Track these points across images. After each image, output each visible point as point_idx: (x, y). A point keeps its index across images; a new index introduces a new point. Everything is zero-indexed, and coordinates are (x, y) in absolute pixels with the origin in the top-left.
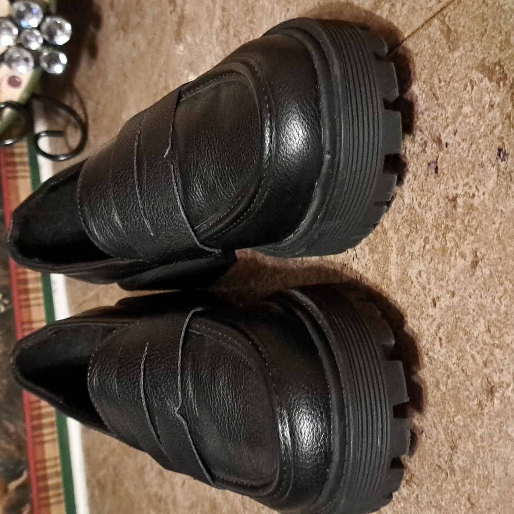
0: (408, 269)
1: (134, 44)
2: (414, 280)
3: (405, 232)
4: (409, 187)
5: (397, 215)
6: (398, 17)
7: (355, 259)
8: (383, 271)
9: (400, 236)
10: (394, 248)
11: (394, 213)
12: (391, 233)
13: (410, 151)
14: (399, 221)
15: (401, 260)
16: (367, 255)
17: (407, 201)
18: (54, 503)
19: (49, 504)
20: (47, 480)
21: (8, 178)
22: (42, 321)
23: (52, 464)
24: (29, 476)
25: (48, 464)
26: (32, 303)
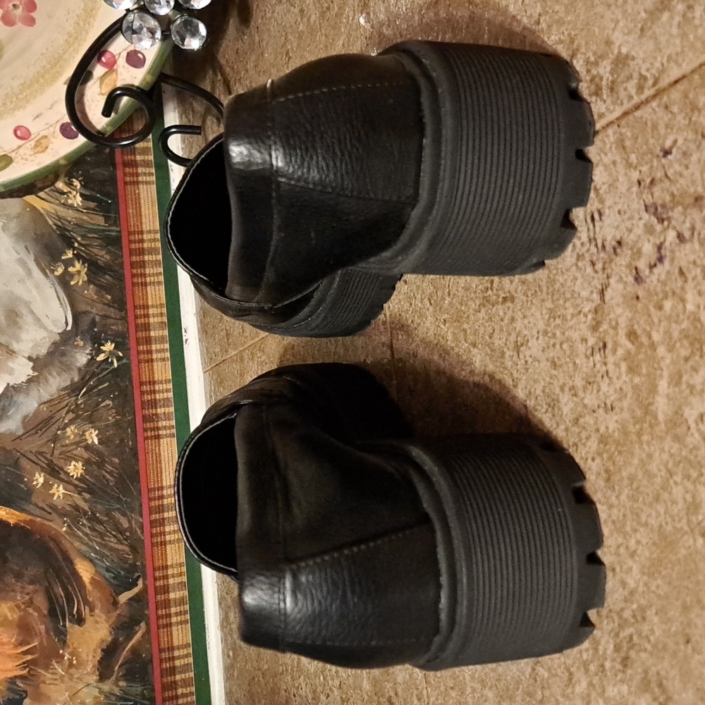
0: (684, 408)
1: (302, 11)
2: (693, 425)
3: (684, 353)
4: (695, 288)
5: (674, 325)
6: (696, 27)
7: (606, 378)
8: (646, 402)
9: (675, 357)
10: (665, 373)
11: (670, 322)
12: (661, 351)
13: (699, 234)
14: (676, 335)
15: (674, 392)
16: (624, 374)
17: (690, 307)
18: (177, 623)
19: (171, 624)
20: (168, 593)
21: (126, 183)
22: (167, 381)
23: (175, 572)
24: (145, 585)
25: (170, 572)
26: (154, 356)
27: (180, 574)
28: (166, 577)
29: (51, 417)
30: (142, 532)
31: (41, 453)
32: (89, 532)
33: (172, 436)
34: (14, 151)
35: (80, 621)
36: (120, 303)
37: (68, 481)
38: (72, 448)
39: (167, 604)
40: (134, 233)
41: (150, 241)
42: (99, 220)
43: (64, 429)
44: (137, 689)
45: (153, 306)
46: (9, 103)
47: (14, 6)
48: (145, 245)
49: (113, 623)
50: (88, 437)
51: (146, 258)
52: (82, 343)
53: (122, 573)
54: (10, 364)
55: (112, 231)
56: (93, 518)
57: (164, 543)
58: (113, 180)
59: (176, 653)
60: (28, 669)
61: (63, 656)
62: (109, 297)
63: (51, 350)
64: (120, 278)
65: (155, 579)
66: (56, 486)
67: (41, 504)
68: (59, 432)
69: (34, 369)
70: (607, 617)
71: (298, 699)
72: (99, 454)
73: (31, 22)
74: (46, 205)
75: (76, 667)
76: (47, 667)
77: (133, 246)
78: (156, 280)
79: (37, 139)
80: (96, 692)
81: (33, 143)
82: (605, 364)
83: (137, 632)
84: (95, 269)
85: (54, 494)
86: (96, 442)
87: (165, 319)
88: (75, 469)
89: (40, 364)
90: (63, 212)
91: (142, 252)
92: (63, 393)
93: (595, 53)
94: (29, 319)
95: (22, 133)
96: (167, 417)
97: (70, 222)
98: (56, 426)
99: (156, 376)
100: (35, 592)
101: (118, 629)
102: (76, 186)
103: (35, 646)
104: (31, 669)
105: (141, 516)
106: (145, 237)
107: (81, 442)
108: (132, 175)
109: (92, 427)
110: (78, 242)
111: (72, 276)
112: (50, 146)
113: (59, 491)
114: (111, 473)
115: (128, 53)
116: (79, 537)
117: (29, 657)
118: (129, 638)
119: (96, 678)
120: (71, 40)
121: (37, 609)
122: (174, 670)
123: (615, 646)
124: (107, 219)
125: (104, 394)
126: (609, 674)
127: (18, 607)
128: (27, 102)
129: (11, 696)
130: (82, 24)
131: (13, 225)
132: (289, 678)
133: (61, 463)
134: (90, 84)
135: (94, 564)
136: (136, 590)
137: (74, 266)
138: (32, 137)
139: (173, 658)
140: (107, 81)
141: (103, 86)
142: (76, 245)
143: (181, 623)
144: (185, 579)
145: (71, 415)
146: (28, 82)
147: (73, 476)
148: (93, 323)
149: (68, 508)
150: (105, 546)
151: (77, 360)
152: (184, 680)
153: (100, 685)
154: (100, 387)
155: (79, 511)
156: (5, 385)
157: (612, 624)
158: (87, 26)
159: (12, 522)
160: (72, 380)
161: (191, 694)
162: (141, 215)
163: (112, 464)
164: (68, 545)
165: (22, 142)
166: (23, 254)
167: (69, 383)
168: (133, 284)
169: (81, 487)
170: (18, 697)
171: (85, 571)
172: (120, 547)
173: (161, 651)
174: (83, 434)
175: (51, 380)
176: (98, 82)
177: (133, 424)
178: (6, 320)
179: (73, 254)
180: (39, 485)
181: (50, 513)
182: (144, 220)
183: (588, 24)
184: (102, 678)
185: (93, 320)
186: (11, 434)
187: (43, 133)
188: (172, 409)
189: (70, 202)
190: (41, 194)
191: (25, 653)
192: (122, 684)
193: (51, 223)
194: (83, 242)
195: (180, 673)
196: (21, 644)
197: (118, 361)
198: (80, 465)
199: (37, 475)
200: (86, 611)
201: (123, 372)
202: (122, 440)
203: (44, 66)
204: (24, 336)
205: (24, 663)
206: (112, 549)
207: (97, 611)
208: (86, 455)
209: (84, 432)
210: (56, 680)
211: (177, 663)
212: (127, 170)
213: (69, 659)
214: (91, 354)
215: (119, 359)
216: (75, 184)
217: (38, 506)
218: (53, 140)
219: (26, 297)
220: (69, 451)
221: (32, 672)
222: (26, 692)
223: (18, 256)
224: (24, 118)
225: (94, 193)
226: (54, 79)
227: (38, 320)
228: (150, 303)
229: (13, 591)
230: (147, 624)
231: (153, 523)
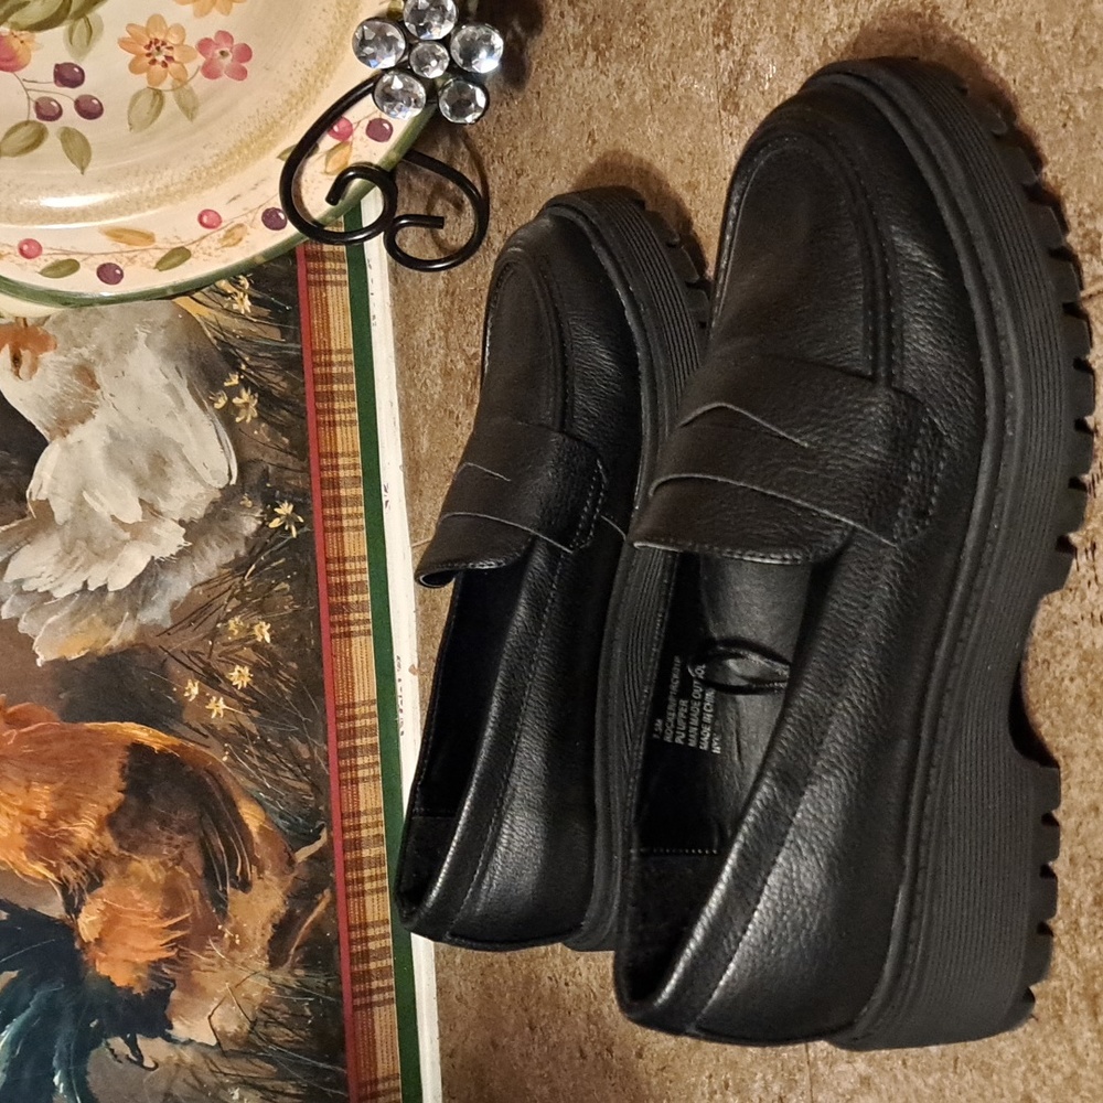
1: (620, 83)
7: (1093, 585)
18: (372, 891)
19: (363, 893)
20: (361, 849)
21: (309, 283)
22: (361, 558)
23: (370, 821)
24: (330, 839)
25: (363, 820)
26: (345, 524)
27: (377, 824)
28: (358, 828)
29: (208, 605)
30: (327, 765)
31: (195, 654)
32: (256, 762)
33: (367, 633)
34: (194, 242)
35: (245, 885)
36: (300, 449)
37: (229, 693)
38: (236, 647)
39: (359, 864)
40: (319, 353)
41: (340, 363)
42: (275, 334)
43: (225, 620)
44: (319, 980)
45: (343, 454)
46: (195, 179)
47: (222, 53)
48: (335, 370)
49: (289, 889)
50: (256, 632)
51: (335, 387)
52: (250, 503)
53: (301, 820)
54: (155, 530)
55: (291, 349)
56: (263, 745)
57: (355, 781)
58: (292, 279)
59: (371, 932)
60: (176, 950)
61: (222, 933)
62: (286, 441)
63: (210, 511)
64: (301, 415)
65: (344, 830)
66: (214, 698)
67: (194, 724)
68: (219, 625)
69: (186, 537)
70: (1084, 866)
71: (572, 987)
72: (272, 656)
73: (241, 74)
74: (204, 311)
75: (240, 949)
76: (201, 948)
77: (318, 370)
78: (348, 419)
79: (229, 227)
80: (265, 983)
81: (222, 233)
82: (1094, 568)
83: (318, 903)
84: (267, 400)
85: (211, 711)
86: (268, 640)
87: (360, 472)
88: (240, 676)
89: (195, 530)
90: (225, 320)
91: (329, 379)
92: (225, 571)
93: (1091, 205)
94: (180, 467)
95: (209, 220)
96: (361, 607)
97: (234, 335)
98: (215, 617)
99: (347, 551)
100: (187, 844)
101: (295, 897)
102: (243, 286)
103: (186, 919)
104: (180, 950)
105: (326, 743)
106: (335, 358)
107: (247, 638)
108: (316, 271)
109: (263, 620)
110: (245, 363)
111: (237, 410)
112: (246, 238)
113: (218, 706)
114: (286, 682)
115: (370, 122)
116: (243, 770)
117: (179, 934)
118: (310, 910)
119: (265, 964)
120: (294, 101)
121: (190, 869)
122: (368, 956)
123: (1095, 899)
124: (284, 332)
125: (278, 575)
126: (1085, 931)
127: (164, 864)
128: (222, 178)
129: (155, 985)
130: (311, 80)
131: (160, 337)
132: (558, 961)
133: (220, 667)
134: (312, 159)
135: (265, 809)
136: (318, 844)
137: (240, 397)
138: (223, 224)
139: (366, 939)
140: (336, 156)
141: (330, 163)
142: (243, 367)
143: (378, 890)
144: (382, 831)
145: (235, 603)
146: (226, 152)
147: (236, 686)
148: (265, 475)
149: (232, 731)
150: (277, 783)
151: (242, 525)
152: (380, 970)
153: (272, 974)
154: (274, 564)
155: (244, 735)
156: (149, 559)
157: (1092, 873)
158: (319, 84)
159: (156, 747)
160: (236, 555)
161: (389, 988)
162: (328, 327)
163: (288, 670)
164: (229, 781)
165: (208, 231)
166: (174, 379)
167: (233, 557)
168: (318, 423)
169: (246, 702)
170: (163, 987)
171: (252, 817)
172: (298, 785)
173: (350, 928)
174: (251, 630)
175: (209, 552)
176: (324, 158)
177: (316, 616)
178: (150, 469)
179: (240, 379)
180: (193, 697)
181: (206, 736)
182: (332, 334)
183: (1082, 169)
184: (274, 963)
185: (266, 471)
186: (156, 626)
187: (237, 222)
188: (367, 597)
189: (235, 307)
190: (197, 295)
191: (173, 928)
192: (300, 972)
193: (209, 335)
194: (253, 364)
195: (376, 959)
196: (168, 914)
197: (297, 529)
198: (246, 670)
199: (190, 684)
200: (252, 873)
201: (304, 544)
202: (301, 638)
203: (251, 134)
204: (173, 491)
205: (171, 941)
206: (287, 788)
207: (267, 873)
208: (254, 658)
209: (252, 625)
210: (213, 965)
211: (372, 945)
212: (311, 265)
213: (230, 937)
214: (262, 519)
215: (299, 526)
216: (242, 282)
217: (190, 727)
218: (249, 230)
219: (178, 437)
220: (232, 652)
221: (182, 955)
222: (173, 981)
223: (166, 381)
224: (214, 199)
225: (267, 296)
226: (263, 150)
227: (192, 470)
228: (340, 451)
229: (158, 842)
230: (333, 892)
231: (341, 754)
